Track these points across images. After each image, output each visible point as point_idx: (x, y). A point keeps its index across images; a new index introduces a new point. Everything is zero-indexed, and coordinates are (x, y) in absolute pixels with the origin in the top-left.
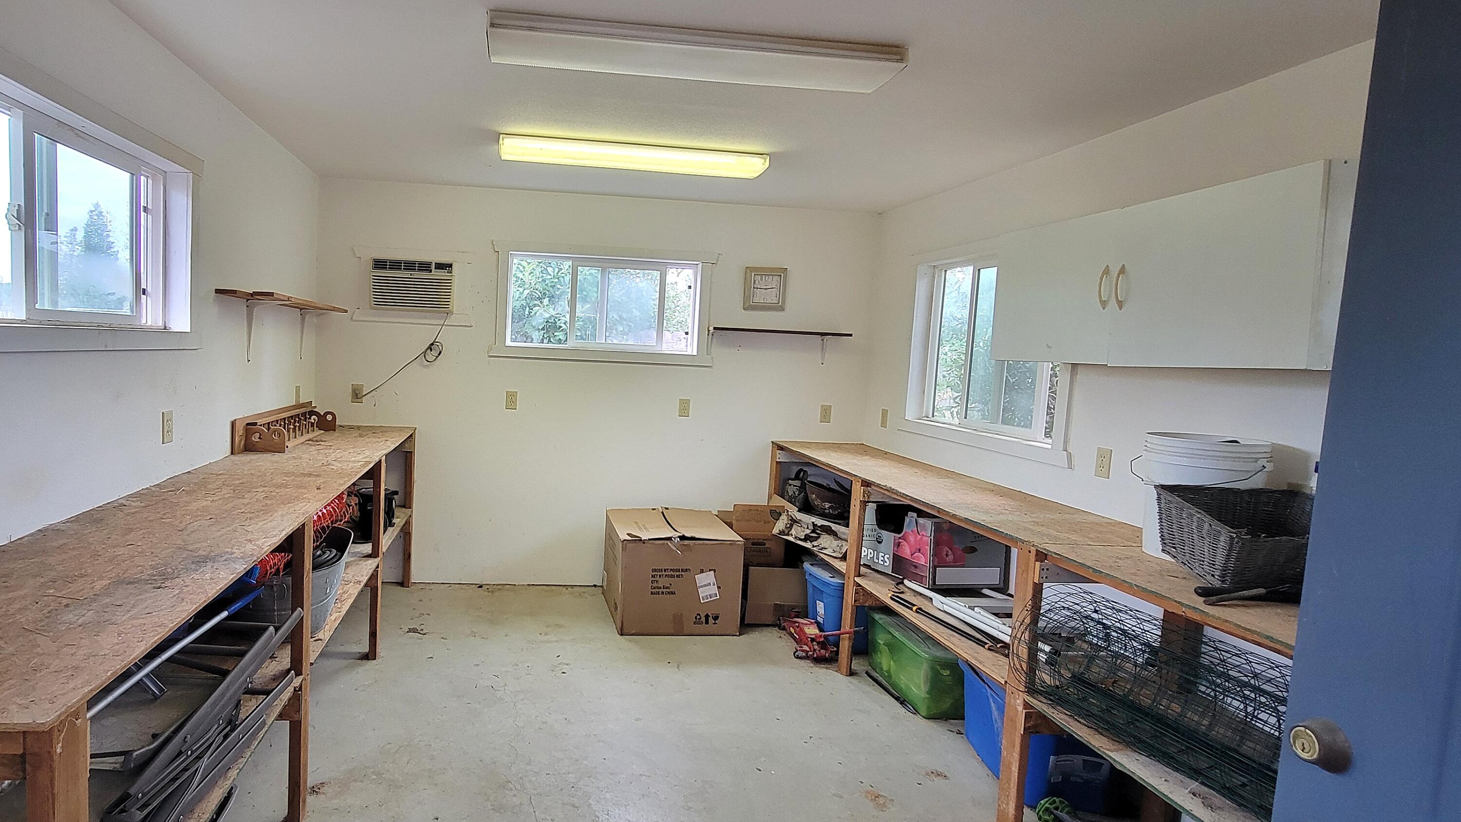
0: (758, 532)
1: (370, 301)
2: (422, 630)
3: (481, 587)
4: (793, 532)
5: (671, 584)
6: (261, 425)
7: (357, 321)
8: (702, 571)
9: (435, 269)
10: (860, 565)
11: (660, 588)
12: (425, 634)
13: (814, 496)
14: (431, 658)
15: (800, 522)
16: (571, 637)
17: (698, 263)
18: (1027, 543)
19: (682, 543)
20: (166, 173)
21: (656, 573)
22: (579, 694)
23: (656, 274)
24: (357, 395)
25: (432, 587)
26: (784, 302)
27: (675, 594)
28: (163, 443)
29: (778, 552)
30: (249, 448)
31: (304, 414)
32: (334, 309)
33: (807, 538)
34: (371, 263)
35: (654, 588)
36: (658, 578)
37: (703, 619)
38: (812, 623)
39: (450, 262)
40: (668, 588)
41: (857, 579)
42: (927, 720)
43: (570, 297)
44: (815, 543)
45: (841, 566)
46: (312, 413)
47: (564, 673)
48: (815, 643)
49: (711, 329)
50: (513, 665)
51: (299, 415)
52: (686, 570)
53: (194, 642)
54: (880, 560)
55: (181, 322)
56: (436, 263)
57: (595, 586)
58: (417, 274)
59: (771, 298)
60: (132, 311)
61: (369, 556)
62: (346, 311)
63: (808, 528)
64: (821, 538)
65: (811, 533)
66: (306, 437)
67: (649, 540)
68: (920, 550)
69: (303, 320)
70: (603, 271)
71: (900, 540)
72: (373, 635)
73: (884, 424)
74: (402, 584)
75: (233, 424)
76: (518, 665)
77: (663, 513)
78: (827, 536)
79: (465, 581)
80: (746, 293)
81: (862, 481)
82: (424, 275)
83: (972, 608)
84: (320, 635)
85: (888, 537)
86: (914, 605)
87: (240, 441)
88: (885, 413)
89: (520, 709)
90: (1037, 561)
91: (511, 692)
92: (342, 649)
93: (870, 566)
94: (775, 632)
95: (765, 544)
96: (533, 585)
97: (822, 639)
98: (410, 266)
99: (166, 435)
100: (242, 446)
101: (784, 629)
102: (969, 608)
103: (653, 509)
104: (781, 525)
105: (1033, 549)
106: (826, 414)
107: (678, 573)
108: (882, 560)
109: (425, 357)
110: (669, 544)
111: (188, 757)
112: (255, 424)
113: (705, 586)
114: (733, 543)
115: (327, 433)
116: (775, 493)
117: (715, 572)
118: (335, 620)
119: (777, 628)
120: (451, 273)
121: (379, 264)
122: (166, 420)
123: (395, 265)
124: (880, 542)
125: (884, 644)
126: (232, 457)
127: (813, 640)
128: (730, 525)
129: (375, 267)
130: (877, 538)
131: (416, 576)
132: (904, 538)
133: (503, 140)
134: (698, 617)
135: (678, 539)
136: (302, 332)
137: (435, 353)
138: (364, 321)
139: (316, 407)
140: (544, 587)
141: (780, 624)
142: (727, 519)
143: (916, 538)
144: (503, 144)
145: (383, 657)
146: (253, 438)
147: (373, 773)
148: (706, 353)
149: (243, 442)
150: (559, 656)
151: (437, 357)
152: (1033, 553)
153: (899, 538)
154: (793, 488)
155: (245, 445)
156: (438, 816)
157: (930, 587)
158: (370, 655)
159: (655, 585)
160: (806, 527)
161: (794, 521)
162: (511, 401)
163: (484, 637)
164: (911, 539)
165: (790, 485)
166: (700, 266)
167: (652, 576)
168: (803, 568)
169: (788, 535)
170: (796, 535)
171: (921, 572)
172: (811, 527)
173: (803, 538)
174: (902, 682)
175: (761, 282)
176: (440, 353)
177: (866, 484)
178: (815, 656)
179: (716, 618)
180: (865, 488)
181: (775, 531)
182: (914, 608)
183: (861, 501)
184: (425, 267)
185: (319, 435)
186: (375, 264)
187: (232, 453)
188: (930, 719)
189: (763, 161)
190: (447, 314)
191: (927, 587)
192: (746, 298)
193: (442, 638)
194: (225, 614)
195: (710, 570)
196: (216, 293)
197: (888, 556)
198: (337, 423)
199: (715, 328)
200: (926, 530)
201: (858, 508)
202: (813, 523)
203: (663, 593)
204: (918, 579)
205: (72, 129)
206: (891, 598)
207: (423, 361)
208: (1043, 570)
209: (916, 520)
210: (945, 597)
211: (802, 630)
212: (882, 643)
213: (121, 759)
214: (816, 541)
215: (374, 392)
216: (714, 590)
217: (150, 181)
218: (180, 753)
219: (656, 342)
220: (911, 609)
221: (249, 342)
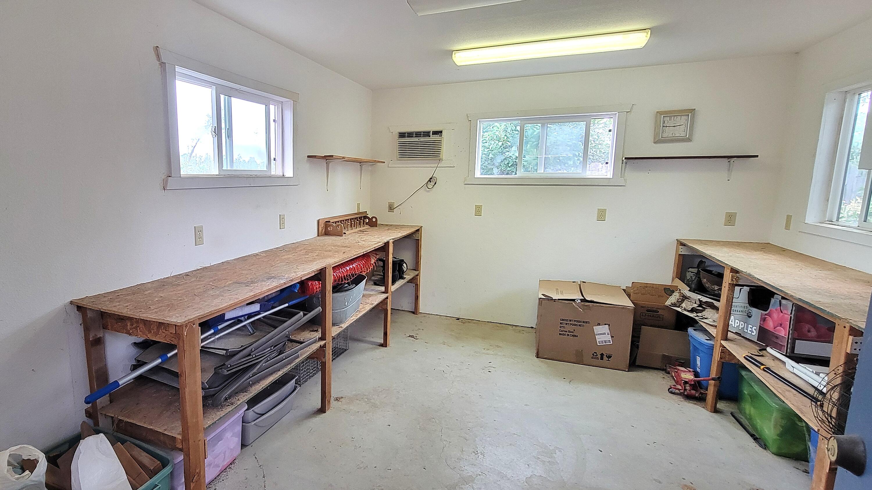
0: (651, 302)
1: (397, 155)
2: (416, 337)
3: (458, 319)
4: (684, 305)
5: (574, 330)
6: (333, 223)
7: (391, 167)
8: (599, 324)
9: (432, 134)
10: (728, 331)
11: (566, 331)
12: (417, 339)
13: (705, 280)
14: (416, 351)
15: (690, 298)
16: (503, 354)
17: (616, 113)
18: (844, 320)
19: (582, 303)
20: (282, 102)
21: (564, 322)
22: (495, 384)
23: (583, 124)
24: (391, 208)
25: (430, 316)
26: (691, 134)
27: (577, 336)
28: (280, 229)
29: (672, 319)
30: (327, 233)
31: (360, 218)
32: (379, 162)
33: (692, 310)
34: (397, 136)
35: (562, 331)
36: (565, 325)
37: (599, 356)
38: (690, 371)
39: (441, 130)
40: (572, 332)
41: (723, 342)
42: (775, 456)
43: (518, 145)
44: (699, 314)
45: (713, 331)
46: (366, 217)
47: (490, 372)
48: (688, 385)
49: (624, 159)
50: (460, 363)
51: (357, 218)
52: (587, 322)
53: (271, 314)
54: (749, 330)
55: (289, 173)
56: (433, 132)
57: (532, 327)
58: (422, 139)
59: (680, 132)
60: (267, 169)
61: (384, 293)
62: (384, 162)
63: (695, 303)
64: (706, 311)
65: (698, 307)
66: (358, 229)
67: (559, 299)
68: (781, 325)
69: (361, 170)
70: (543, 125)
71: (766, 316)
72: (385, 334)
73: (787, 227)
74: (413, 313)
75: (318, 221)
76: (463, 363)
77: (580, 285)
78: (711, 310)
79: (450, 315)
80: (656, 131)
81: (731, 268)
82: (427, 139)
83: (818, 374)
84: (342, 325)
85: (756, 313)
86: (763, 365)
87: (322, 230)
88: (789, 218)
89: (455, 385)
90: (850, 335)
91: (454, 376)
92: (372, 340)
93: (741, 334)
94: (661, 374)
95: (658, 312)
96: (491, 322)
97: (693, 383)
98: (418, 134)
99: (282, 225)
100: (323, 232)
101: (669, 373)
102: (815, 374)
103: (573, 282)
104: (673, 299)
105: (848, 326)
106: (730, 219)
107: (580, 324)
108: (750, 331)
109: (427, 186)
110: (574, 304)
111: (253, 358)
112: (329, 222)
113: (601, 334)
114: (624, 308)
115: (372, 227)
116: (676, 277)
117: (609, 326)
118: (352, 320)
119: (663, 372)
120: (441, 136)
121: (402, 135)
122: (282, 218)
123: (410, 135)
124: (750, 317)
125: (749, 394)
126: (318, 238)
127: (686, 383)
128: (629, 296)
129: (399, 137)
130: (748, 314)
131: (422, 309)
132: (769, 315)
133: (455, 55)
134: (595, 354)
135: (580, 301)
136: (361, 174)
137: (433, 183)
138: (394, 167)
139: (368, 214)
140: (497, 324)
141: (666, 369)
142: (627, 292)
143: (779, 315)
144: (455, 57)
145: (391, 347)
146: (329, 229)
147: (366, 398)
148: (620, 176)
149: (324, 231)
150: (491, 362)
151: (434, 186)
152: (848, 328)
153: (766, 315)
154: (690, 274)
155: (325, 231)
156: (391, 425)
157: (788, 355)
158: (384, 345)
159: (562, 329)
160: (694, 302)
161: (684, 298)
162: (478, 211)
163: (449, 345)
164: (775, 316)
165: (689, 272)
166: (617, 115)
167: (561, 323)
168: (687, 332)
169: (679, 307)
170: (684, 309)
171: (781, 342)
172: (698, 303)
173: (690, 309)
174: (758, 424)
175: (669, 122)
176: (436, 183)
177: (734, 271)
178: (686, 393)
179: (609, 357)
180: (734, 274)
181: (668, 303)
182: (762, 367)
183: (729, 283)
184: (427, 134)
185: (366, 229)
186: (399, 135)
187: (318, 236)
188: (780, 456)
189: (646, 34)
190: (439, 160)
191: (785, 354)
192: (656, 135)
193: (426, 342)
194: (287, 305)
195: (605, 325)
196: (308, 157)
197: (755, 328)
198: (378, 223)
199: (626, 158)
200: (787, 310)
201: (727, 288)
202: (699, 299)
203: (568, 335)
204: (777, 346)
205: (237, 90)
206: (744, 357)
207: (426, 188)
208: (856, 343)
209: (780, 301)
210: (798, 363)
211: (679, 375)
212: (746, 393)
213: (225, 352)
214: (701, 313)
215: (400, 206)
216: (609, 338)
217: (276, 107)
218: (250, 355)
219: (582, 171)
220: (759, 367)
221: (328, 180)
